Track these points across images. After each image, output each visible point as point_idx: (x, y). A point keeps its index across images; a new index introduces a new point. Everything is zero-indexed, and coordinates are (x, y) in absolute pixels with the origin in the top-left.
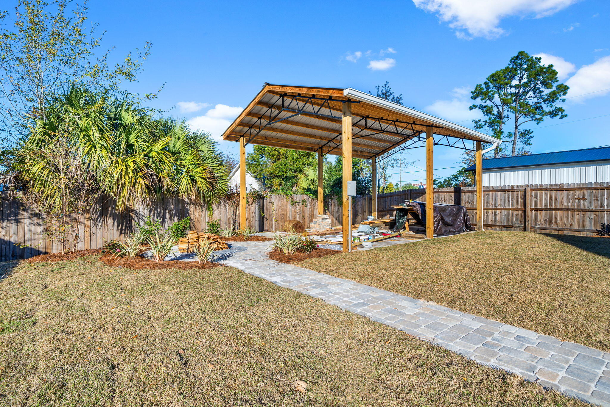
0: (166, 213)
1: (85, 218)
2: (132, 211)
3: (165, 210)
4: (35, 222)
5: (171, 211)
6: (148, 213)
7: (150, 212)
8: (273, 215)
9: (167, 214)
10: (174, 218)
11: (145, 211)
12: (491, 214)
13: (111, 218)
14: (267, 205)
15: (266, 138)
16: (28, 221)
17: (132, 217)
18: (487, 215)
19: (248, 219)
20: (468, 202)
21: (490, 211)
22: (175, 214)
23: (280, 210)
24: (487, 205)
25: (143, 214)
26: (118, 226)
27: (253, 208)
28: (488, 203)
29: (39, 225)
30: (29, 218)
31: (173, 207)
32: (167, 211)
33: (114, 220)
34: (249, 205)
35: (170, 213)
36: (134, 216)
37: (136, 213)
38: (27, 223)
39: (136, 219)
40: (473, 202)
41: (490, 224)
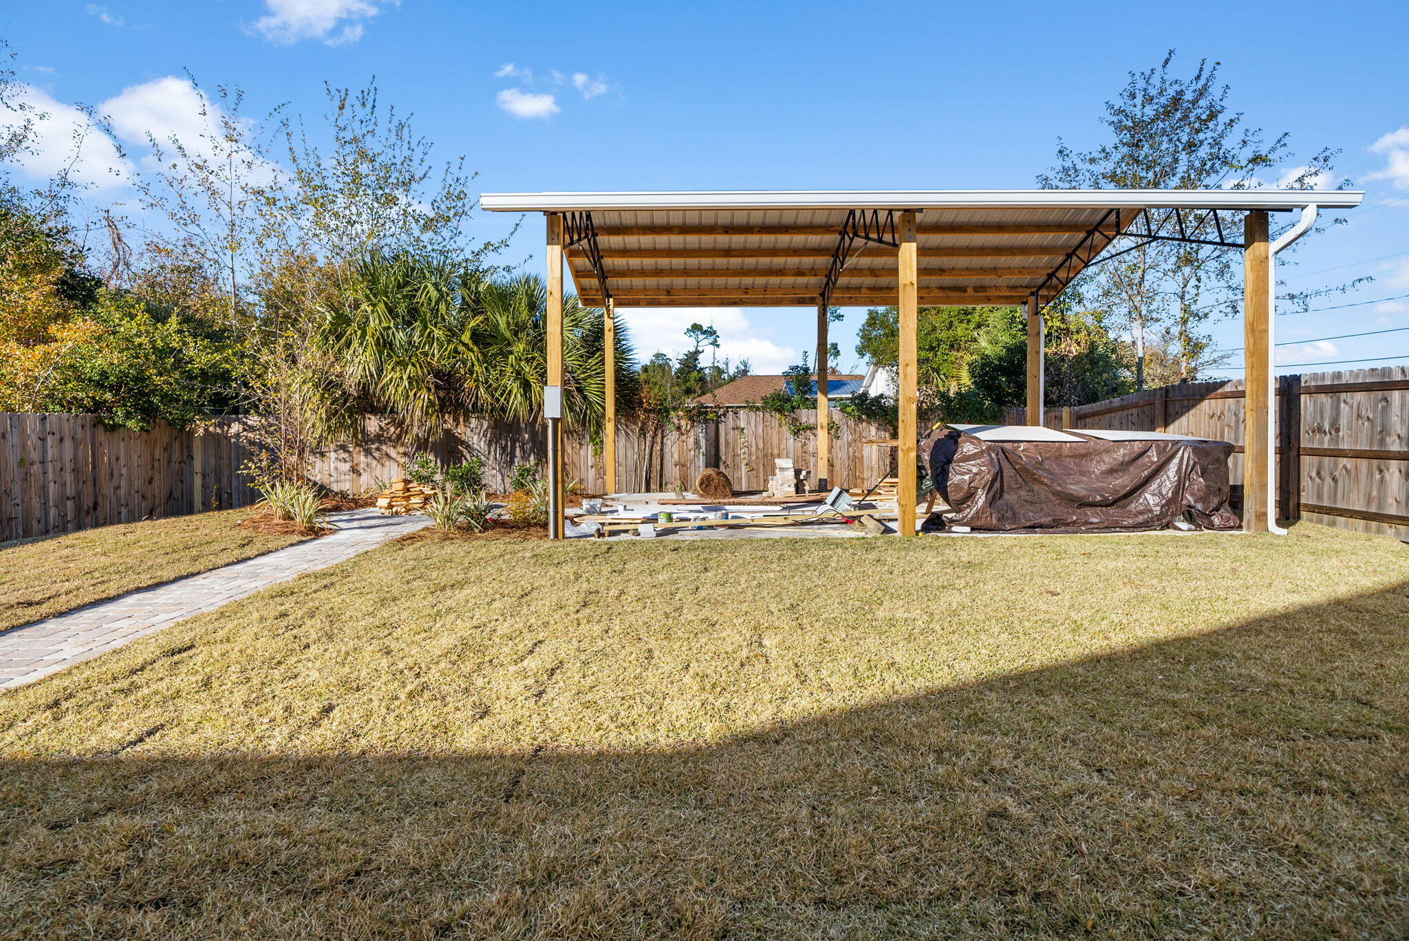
0: (515, 448)
1: (398, 453)
2: (462, 443)
3: (514, 442)
4: (341, 457)
5: (523, 444)
6: (486, 448)
7: (489, 446)
8: (742, 456)
9: (518, 450)
10: (529, 456)
11: (482, 444)
12: (1397, 473)
13: (432, 454)
14: (726, 434)
15: (668, 292)
16: (333, 455)
17: (462, 452)
18: (1382, 480)
19: (681, 465)
20: (1320, 430)
21: (1394, 465)
22: (532, 450)
23: (761, 446)
24: (1382, 442)
25: (478, 448)
26: (443, 467)
27: (691, 441)
28: (1384, 431)
29: (345, 461)
30: (335, 451)
31: (527, 436)
32: (517, 445)
33: (436, 457)
34: (682, 434)
35: (522, 448)
36: (465, 452)
37: (468, 447)
38: (333, 459)
39: (468, 456)
40: (1337, 430)
41: (1392, 511)
